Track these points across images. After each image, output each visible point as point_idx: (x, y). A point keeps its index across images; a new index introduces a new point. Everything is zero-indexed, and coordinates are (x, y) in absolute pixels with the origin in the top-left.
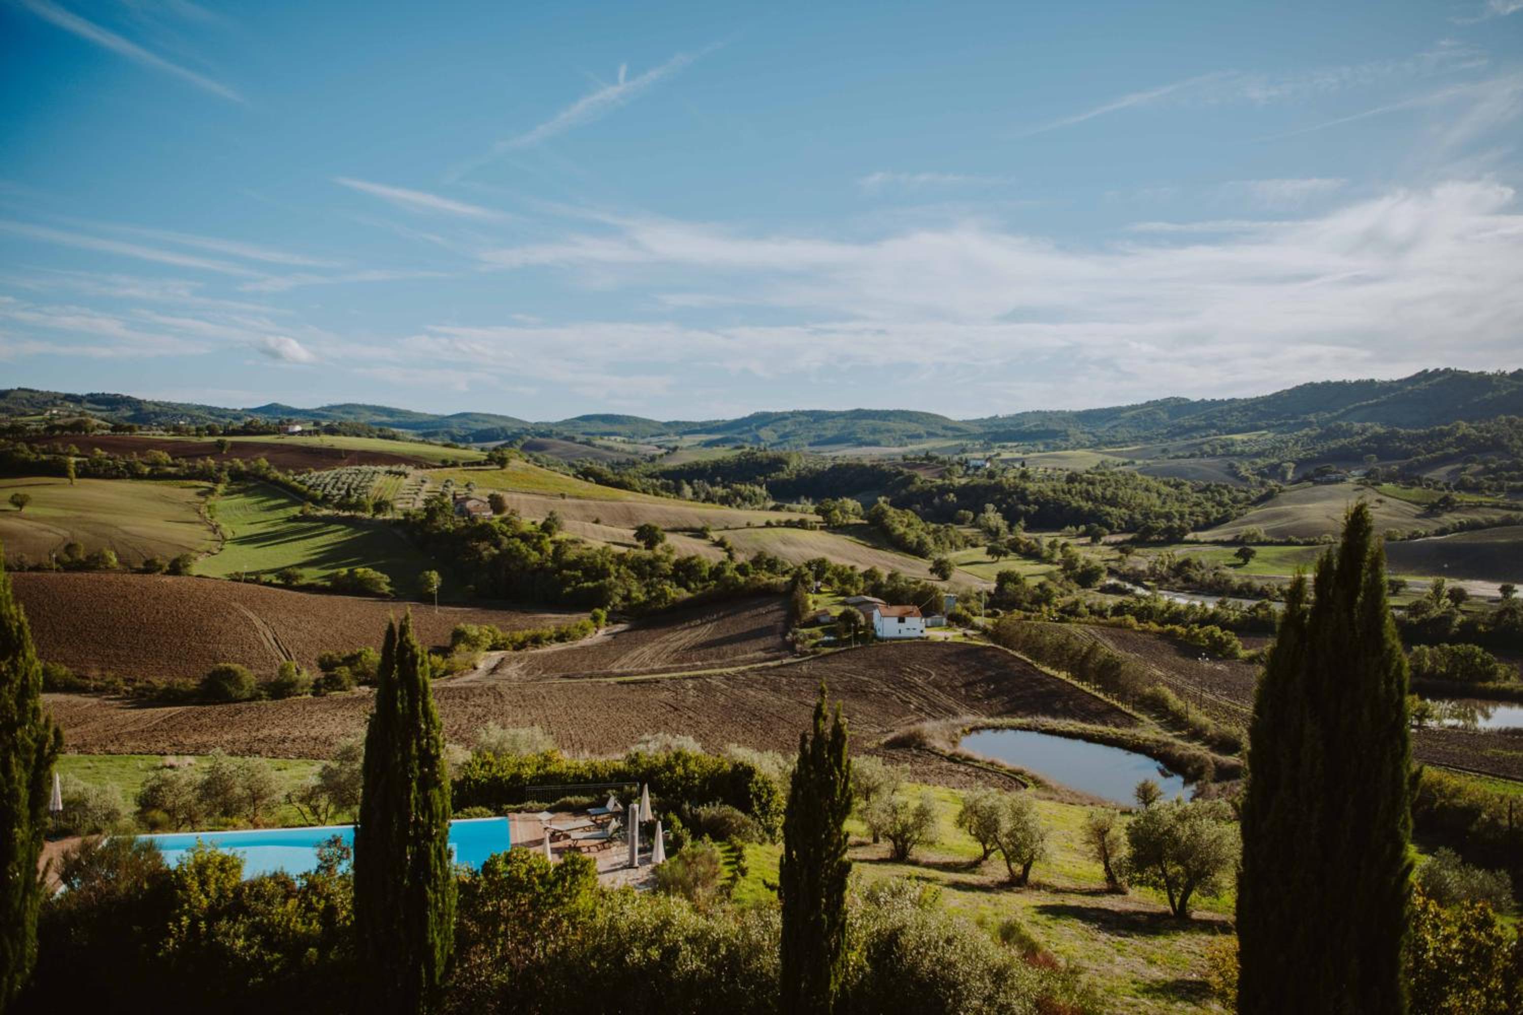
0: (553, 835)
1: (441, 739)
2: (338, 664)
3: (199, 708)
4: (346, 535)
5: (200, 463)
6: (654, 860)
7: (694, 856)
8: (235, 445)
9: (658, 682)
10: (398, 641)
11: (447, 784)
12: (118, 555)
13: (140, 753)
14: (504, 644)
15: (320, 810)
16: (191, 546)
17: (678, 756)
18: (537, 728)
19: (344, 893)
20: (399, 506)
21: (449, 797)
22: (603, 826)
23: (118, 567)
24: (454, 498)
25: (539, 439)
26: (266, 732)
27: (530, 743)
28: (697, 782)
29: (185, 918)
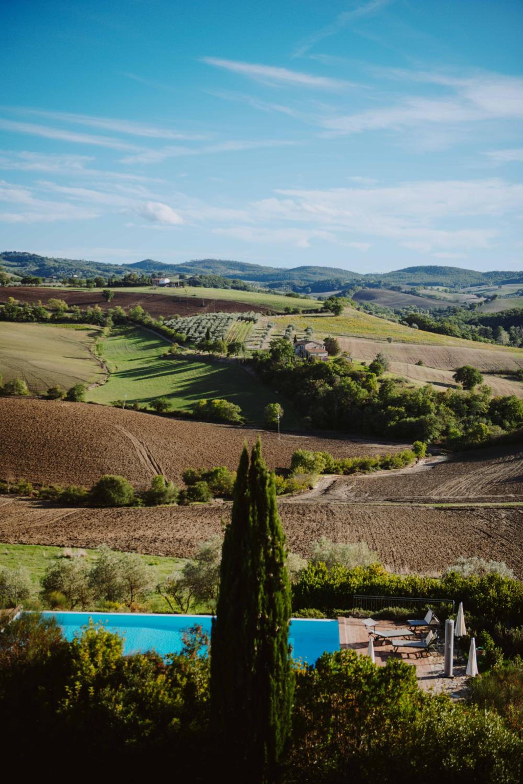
0: (376, 639)
1: (284, 549)
2: (198, 480)
3: (89, 510)
4: (206, 371)
5: (90, 310)
6: (468, 672)
7: (506, 674)
8: (118, 295)
9: (473, 510)
10: (250, 464)
11: (288, 588)
12: (28, 384)
13: (45, 545)
14: (336, 469)
15: (183, 601)
16: (84, 378)
17: (491, 579)
18: (364, 544)
19: (203, 674)
20: (249, 347)
21: (289, 600)
22: (422, 636)
23: (29, 394)
24: (295, 341)
25: (368, 289)
26: (141, 532)
27: (358, 557)
28: (509, 605)
29: (78, 683)
